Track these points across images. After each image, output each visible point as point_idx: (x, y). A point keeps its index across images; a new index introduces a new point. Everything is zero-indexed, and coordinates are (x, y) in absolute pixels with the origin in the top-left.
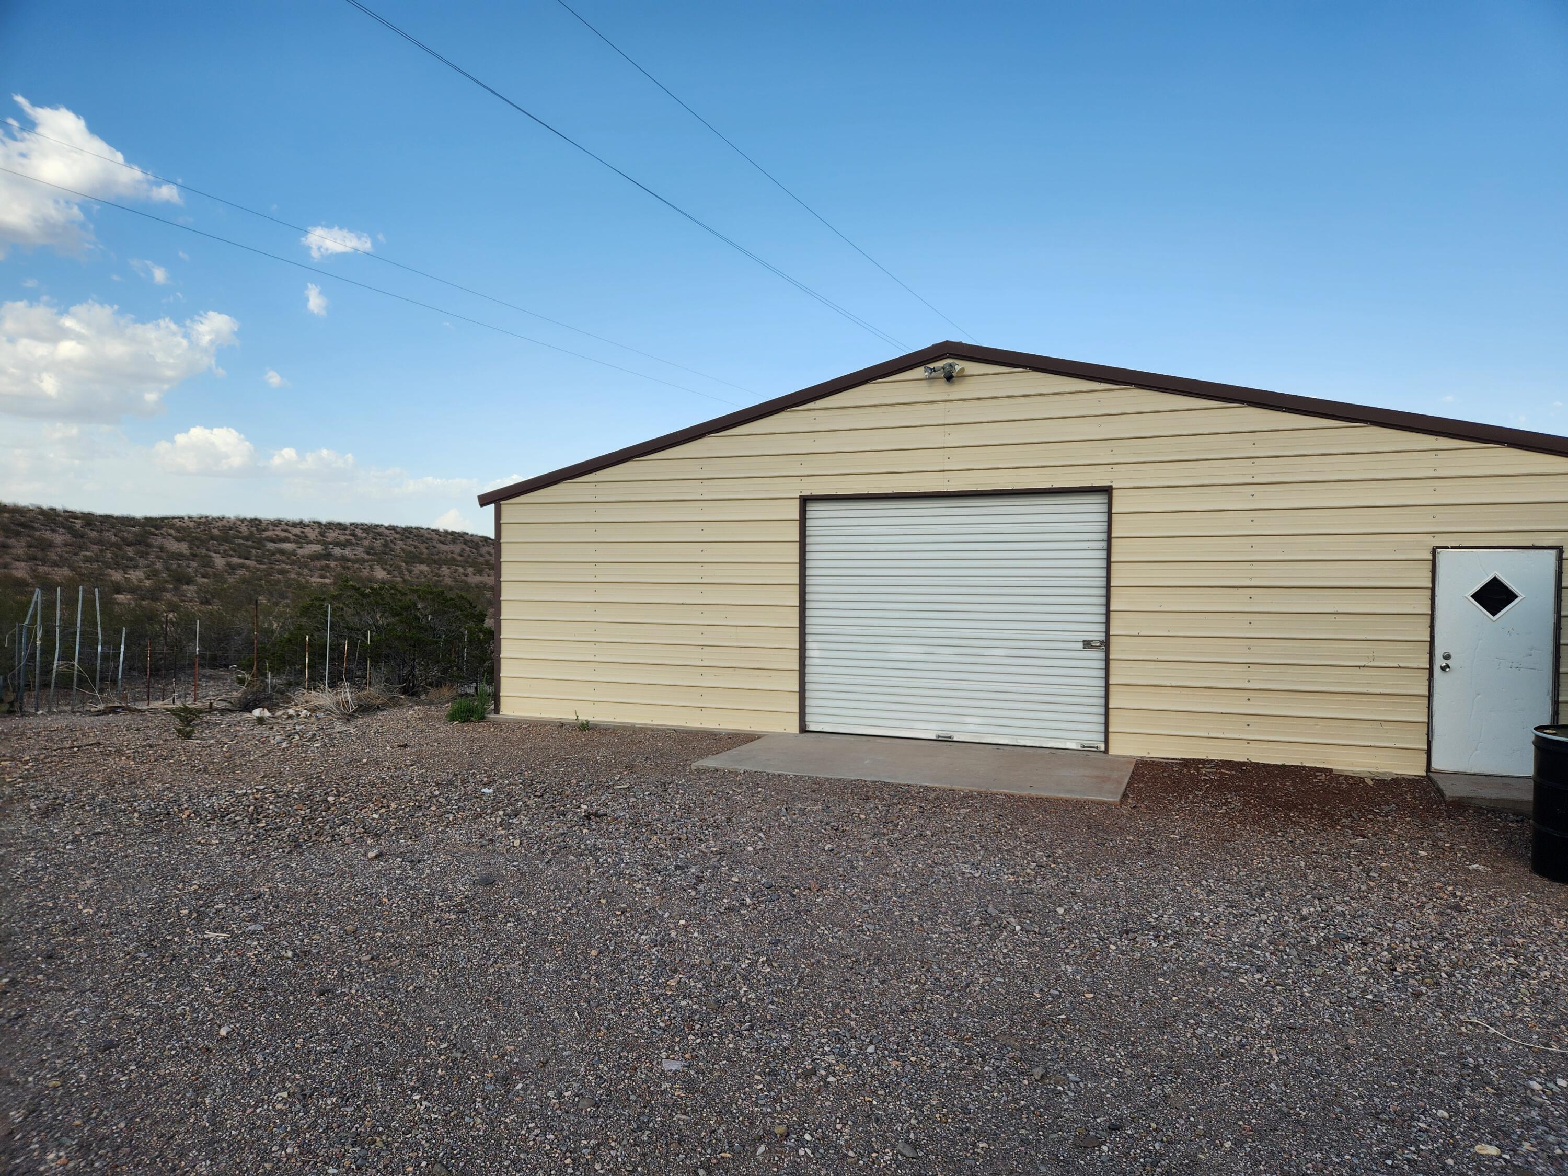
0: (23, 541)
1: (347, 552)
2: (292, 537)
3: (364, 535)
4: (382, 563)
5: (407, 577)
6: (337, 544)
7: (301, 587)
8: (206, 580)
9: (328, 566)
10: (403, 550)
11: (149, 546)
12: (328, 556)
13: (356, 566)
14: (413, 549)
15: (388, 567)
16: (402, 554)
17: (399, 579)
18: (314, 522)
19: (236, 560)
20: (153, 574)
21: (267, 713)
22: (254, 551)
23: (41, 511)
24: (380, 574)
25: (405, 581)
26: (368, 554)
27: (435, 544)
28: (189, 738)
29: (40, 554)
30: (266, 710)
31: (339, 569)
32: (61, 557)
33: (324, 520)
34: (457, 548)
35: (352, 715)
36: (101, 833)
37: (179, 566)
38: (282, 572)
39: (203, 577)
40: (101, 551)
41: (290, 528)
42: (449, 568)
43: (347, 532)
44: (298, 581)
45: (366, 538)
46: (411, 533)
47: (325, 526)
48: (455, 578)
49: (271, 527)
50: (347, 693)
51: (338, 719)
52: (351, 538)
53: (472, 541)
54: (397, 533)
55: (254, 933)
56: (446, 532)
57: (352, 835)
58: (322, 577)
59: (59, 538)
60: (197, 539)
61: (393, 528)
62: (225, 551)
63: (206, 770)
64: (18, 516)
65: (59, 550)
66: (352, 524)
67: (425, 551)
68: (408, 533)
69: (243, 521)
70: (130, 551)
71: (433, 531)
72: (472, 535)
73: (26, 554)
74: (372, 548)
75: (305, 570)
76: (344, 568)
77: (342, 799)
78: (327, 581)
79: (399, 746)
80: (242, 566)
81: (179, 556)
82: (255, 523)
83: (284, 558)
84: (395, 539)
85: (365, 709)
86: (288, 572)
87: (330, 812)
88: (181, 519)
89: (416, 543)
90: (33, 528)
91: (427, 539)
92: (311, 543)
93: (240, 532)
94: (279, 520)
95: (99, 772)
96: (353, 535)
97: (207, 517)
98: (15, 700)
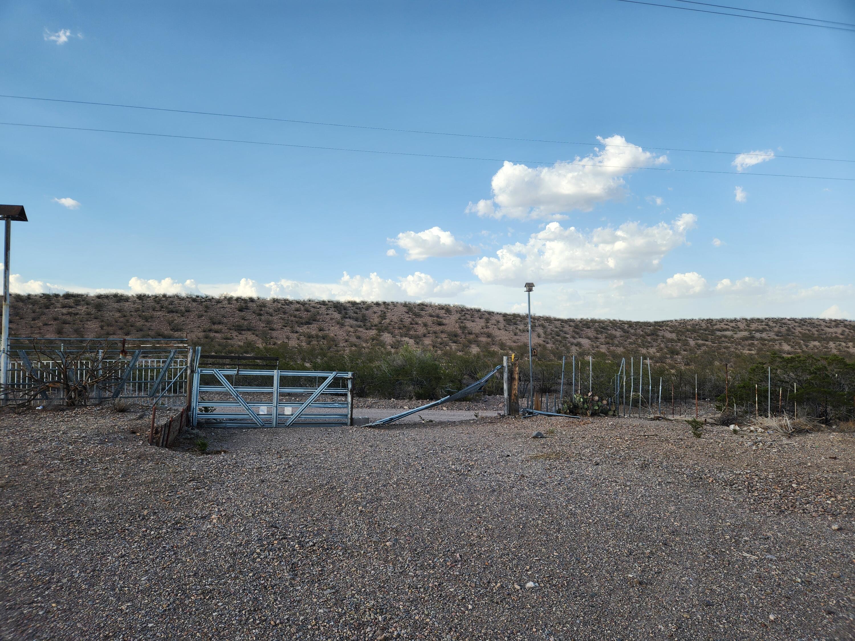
0: (604, 335)
1: (764, 335)
2: (730, 328)
3: (774, 325)
4: (787, 341)
5: (805, 349)
6: (757, 331)
7: (738, 356)
8: (686, 352)
9: (753, 344)
10: (800, 332)
11: (658, 336)
12: (752, 338)
13: (770, 343)
14: (807, 332)
15: (791, 343)
16: (800, 335)
17: (799, 351)
18: (743, 319)
19: (700, 342)
20: (660, 350)
21: (737, 428)
22: (710, 337)
23: (611, 322)
24: (786, 347)
25: (803, 352)
26: (777, 336)
27: (823, 328)
28: (700, 437)
29: (610, 341)
30: (737, 426)
31: (760, 345)
32: (619, 342)
33: (749, 317)
34: (839, 330)
35: (791, 434)
36: (671, 483)
37: (672, 345)
38: (726, 348)
39: (684, 351)
40: (636, 339)
41: (729, 323)
42: (834, 343)
43: (763, 324)
44: (736, 353)
45: (775, 327)
46: (805, 322)
47: (749, 321)
48: (839, 349)
49: (718, 323)
50: (786, 421)
51: (782, 435)
52: (766, 327)
53: (850, 325)
54: (796, 322)
55: (771, 560)
56: (831, 320)
57: (816, 511)
58: (750, 350)
59: (618, 333)
60: (680, 331)
61: (794, 320)
62: (695, 337)
63: (713, 457)
64: (601, 324)
65: (618, 339)
66: (766, 319)
67: (816, 333)
68: (803, 322)
69: (703, 320)
70: (649, 339)
71: (821, 320)
72: (850, 321)
73: (605, 341)
74: (780, 332)
75: (739, 346)
76: (763, 345)
77: (802, 487)
78: (753, 352)
79: (830, 458)
80: (704, 345)
81: (672, 340)
82: (710, 321)
83: (727, 340)
84: (795, 326)
85: (799, 431)
86: (730, 348)
87: (796, 494)
88: (671, 321)
89: (809, 328)
90: (608, 329)
91: (817, 325)
92: (742, 331)
93: (702, 327)
94: (723, 319)
95: (660, 450)
96: (767, 325)
97: (684, 320)
98: (616, 410)
